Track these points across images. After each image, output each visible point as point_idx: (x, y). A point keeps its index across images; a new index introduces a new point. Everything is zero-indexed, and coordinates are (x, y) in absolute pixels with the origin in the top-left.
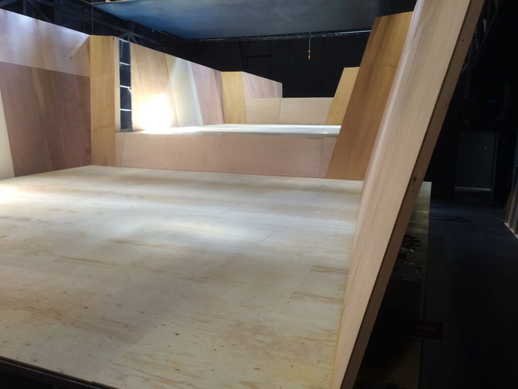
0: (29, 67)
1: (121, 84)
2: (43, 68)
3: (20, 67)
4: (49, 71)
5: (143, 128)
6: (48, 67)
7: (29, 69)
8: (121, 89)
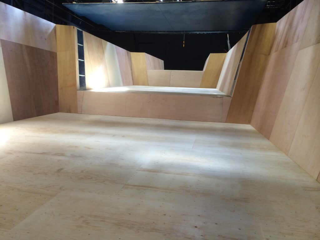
0: (21, 44)
1: (79, 58)
2: (29, 45)
3: (15, 44)
4: (33, 47)
5: (92, 88)
6: (32, 45)
7: (21, 45)
8: (79, 61)
